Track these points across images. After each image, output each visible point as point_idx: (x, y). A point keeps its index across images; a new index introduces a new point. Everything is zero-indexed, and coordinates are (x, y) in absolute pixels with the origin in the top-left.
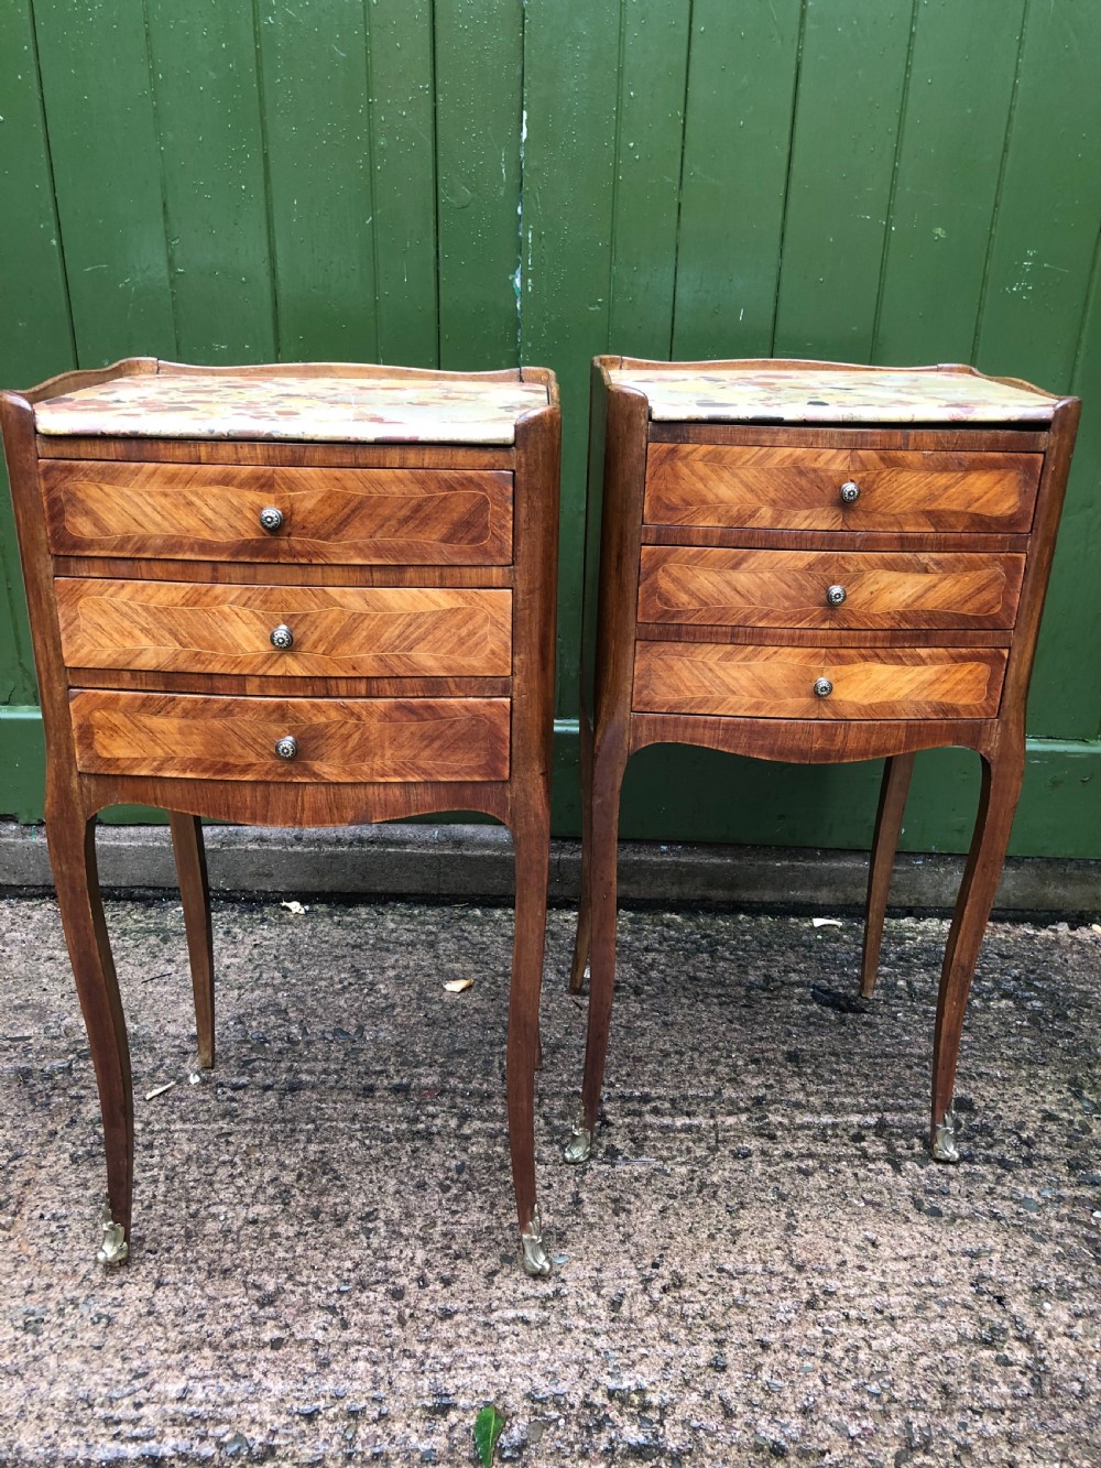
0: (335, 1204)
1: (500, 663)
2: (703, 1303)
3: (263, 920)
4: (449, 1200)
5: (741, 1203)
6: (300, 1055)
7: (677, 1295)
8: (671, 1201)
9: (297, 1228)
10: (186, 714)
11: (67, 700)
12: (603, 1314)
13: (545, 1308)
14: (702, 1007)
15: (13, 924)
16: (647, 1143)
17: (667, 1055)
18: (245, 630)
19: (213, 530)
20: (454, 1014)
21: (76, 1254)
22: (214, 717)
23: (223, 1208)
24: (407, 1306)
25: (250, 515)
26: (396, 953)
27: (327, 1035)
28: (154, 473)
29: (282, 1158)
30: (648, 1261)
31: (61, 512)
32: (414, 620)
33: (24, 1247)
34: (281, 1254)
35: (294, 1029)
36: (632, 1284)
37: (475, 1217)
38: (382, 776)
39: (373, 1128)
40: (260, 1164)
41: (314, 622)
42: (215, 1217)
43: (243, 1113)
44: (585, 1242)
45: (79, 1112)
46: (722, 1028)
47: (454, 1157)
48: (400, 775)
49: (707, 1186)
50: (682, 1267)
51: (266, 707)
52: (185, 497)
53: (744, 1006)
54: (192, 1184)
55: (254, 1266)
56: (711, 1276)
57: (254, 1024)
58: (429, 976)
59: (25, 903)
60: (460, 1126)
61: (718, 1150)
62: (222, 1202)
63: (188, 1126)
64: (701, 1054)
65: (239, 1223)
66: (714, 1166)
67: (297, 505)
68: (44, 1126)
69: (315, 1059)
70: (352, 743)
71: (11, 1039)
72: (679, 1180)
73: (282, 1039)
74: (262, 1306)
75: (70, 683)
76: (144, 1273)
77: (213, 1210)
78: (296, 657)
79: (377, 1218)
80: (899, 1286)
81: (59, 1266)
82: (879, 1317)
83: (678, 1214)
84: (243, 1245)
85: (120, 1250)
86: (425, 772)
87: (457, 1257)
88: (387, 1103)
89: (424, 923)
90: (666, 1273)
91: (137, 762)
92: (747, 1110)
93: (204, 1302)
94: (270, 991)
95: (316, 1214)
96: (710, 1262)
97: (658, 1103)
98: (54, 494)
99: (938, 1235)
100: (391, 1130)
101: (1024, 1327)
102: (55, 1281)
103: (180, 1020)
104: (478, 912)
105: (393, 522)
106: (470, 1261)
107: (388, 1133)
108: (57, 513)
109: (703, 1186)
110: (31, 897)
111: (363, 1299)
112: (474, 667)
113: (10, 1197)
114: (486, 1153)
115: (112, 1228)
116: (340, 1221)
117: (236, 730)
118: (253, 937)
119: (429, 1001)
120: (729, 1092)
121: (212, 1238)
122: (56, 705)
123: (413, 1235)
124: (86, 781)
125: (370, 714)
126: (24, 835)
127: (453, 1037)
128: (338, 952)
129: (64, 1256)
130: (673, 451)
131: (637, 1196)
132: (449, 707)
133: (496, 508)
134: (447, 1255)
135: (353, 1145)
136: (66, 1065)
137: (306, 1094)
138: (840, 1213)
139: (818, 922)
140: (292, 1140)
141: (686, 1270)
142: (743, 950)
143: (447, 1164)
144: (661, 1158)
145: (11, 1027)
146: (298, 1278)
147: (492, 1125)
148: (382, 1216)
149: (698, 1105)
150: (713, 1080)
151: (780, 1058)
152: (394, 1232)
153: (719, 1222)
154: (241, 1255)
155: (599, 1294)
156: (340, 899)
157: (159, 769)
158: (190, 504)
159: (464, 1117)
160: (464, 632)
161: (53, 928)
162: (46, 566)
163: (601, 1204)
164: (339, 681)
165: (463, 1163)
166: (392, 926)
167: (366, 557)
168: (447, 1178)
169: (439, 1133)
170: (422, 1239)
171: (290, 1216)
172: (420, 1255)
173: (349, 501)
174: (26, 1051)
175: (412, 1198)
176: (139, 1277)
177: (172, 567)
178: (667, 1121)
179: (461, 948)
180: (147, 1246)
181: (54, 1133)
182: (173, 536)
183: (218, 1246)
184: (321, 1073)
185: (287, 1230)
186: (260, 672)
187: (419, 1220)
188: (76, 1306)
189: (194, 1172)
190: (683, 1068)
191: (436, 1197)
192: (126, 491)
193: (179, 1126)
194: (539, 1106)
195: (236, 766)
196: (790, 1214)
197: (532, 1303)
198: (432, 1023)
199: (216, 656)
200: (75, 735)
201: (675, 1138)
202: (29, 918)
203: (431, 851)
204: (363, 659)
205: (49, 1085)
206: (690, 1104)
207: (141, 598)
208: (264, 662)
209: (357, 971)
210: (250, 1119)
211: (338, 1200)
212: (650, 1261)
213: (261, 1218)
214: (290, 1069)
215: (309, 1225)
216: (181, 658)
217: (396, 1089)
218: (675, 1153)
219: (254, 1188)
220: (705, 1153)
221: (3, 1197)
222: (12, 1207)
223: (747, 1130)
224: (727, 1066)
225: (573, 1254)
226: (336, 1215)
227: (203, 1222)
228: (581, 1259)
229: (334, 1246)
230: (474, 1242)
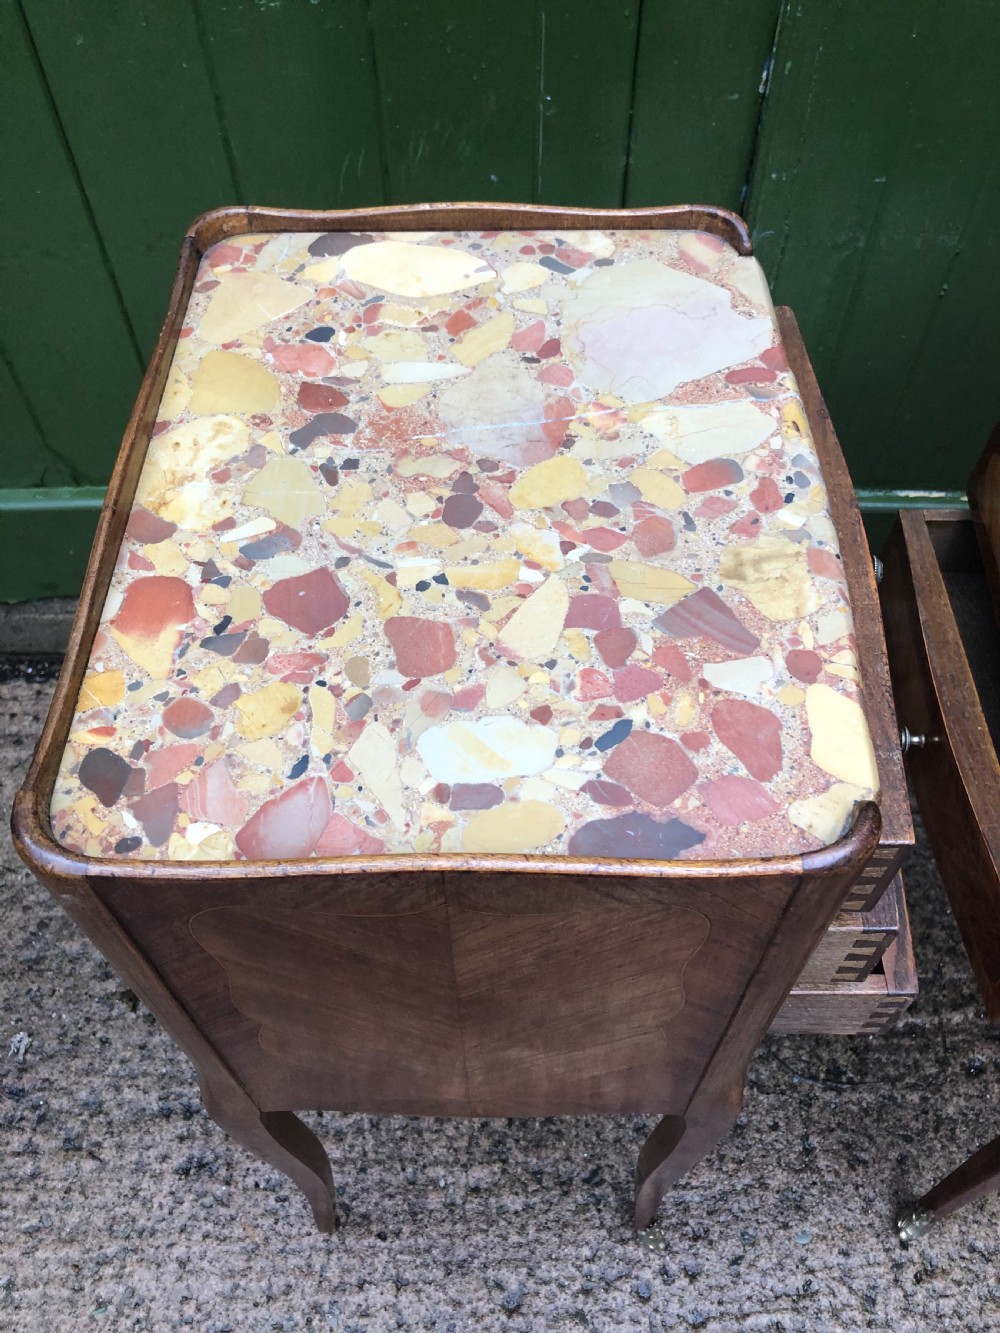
0: (557, 1161)
2: (959, 1297)
7: (930, 1286)
8: (908, 1146)
9: (524, 1199)
12: (859, 1317)
13: (797, 1311)
16: (871, 1057)
21: (305, 1240)
23: (441, 1171)
24: (656, 1310)
34: (514, 1238)
36: (883, 1275)
37: (705, 1177)
44: (825, 1212)
49: (943, 1121)
50: (931, 1247)
54: (399, 1133)
55: (490, 1257)
56: (963, 1258)
61: (948, 1064)
62: (436, 1162)
65: (462, 1193)
66: (947, 1089)
72: (912, 1113)
74: (511, 1312)
76: (380, 1269)
77: (431, 1172)
79: (602, 1181)
81: (293, 1261)
83: (916, 1165)
84: (473, 1225)
87: (696, 1238)
90: (915, 1254)
92: (972, 1000)
93: (450, 1309)
95: (538, 1176)
96: (959, 1239)
102: (293, 1281)
106: (711, 1242)
109: (939, 1123)
111: (610, 1302)
113: (217, 1158)
116: (565, 1186)
120: (949, 971)
121: (439, 1216)
129: (293, 1244)
131: (871, 1139)
134: (685, 1235)
141: (936, 1250)
144: (886, 1079)
146: (538, 1273)
148: (607, 1177)
154: (473, 1239)
155: (850, 1288)
163: (835, 1152)
171: (515, 1180)
185: (513, 1202)
188: (323, 1315)
197: (784, 1303)
201: (899, 1047)
211: (557, 1155)
213: (483, 1185)
215: (534, 1193)
218: (902, 1070)
219: (466, 1138)
220: (934, 1070)
221: (210, 1157)
222: (223, 1172)
223: (976, 1030)
224: (943, 928)
225: (815, 1230)
226: (560, 1176)
227: (422, 1194)
228: (825, 1237)
229: (565, 1225)
230: (710, 1213)
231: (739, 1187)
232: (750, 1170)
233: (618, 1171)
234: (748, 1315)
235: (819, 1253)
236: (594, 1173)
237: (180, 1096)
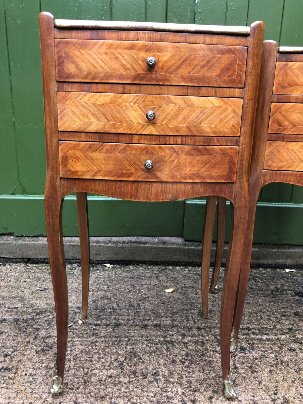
0: (142, 369)
1: (236, 130)
3: (98, 270)
4: (185, 367)
5: (299, 368)
6: (118, 313)
8: (272, 368)
9: (128, 379)
10: (107, 151)
11: (58, 145)
14: (258, 297)
15: (11, 271)
16: (255, 345)
17: (251, 314)
18: (135, 114)
19: (126, 69)
20: (171, 300)
21: (41, 390)
22: (119, 152)
23: (98, 371)
25: (141, 63)
26: (146, 280)
27: (126, 307)
28: (103, 44)
29: (118, 351)
30: (272, 392)
31: (63, 62)
32: (203, 111)
33: (20, 387)
34: (124, 390)
35: (115, 305)
36: (269, 402)
37: (198, 374)
38: (185, 179)
39: (150, 340)
40: (109, 354)
41: (163, 110)
42: (95, 374)
43: (100, 334)
44: (244, 385)
45: (38, 334)
46: (268, 304)
47: (183, 350)
48: (192, 179)
49: (284, 362)
50: (286, 394)
51: (140, 148)
52: (115, 55)
53: (272, 297)
54: (84, 361)
55: (114, 395)
57: (100, 303)
58: (159, 287)
59: (15, 264)
60: (183, 339)
61: (283, 348)
62: (96, 369)
63: (80, 339)
64: (263, 313)
65: (105, 377)
66: (283, 354)
67: (160, 59)
68: (25, 339)
69: (124, 315)
70: (174, 164)
71: (11, 308)
72: (272, 360)
73: (110, 308)
75: (60, 139)
76: (69, 398)
77: (94, 372)
78: (154, 126)
79: (159, 375)
81: (34, 395)
83: (277, 373)
84: (108, 386)
85: (60, 388)
86: (202, 178)
87: (195, 391)
88: (153, 330)
89: (153, 271)
90: (281, 397)
91: (85, 172)
92: (287, 333)
94: (104, 292)
95: (135, 373)
96: (296, 392)
97: (254, 330)
98: (60, 54)
100: (157, 340)
103: (73, 301)
104: (171, 267)
105: (199, 67)
106: (201, 392)
107: (156, 341)
108: (61, 63)
109: (282, 362)
110: (17, 262)
112: (225, 132)
113: (13, 367)
114: (195, 349)
115: (57, 378)
116: (145, 376)
117: (128, 158)
118: (95, 275)
119: (160, 295)
120: (278, 326)
121: (95, 383)
122: (53, 148)
123: (175, 382)
124: (63, 182)
125: (182, 151)
126: (16, 240)
127: (172, 308)
128: (125, 279)
129: (36, 391)
130: (286, 65)
131: (258, 366)
132: (214, 149)
133: (240, 63)
134: (190, 390)
135: (144, 346)
136: (32, 317)
137: (123, 328)
139: (287, 270)
140: (120, 344)
141: (288, 396)
142: (265, 279)
143: (181, 353)
144: (262, 351)
145: (11, 304)
146: (132, 400)
147: (195, 339)
148: (161, 374)
149: (269, 331)
150: (271, 322)
151: (293, 315)
152: (167, 380)
153: (293, 376)
154: (108, 390)
156: (124, 263)
157: (94, 176)
158: (116, 58)
159: (184, 336)
160: (222, 116)
161: (25, 272)
162: (54, 86)
163: (245, 369)
164: (170, 137)
165: (188, 353)
166: (142, 271)
167: (186, 82)
168: (183, 359)
169: (175, 341)
170: (179, 383)
172: (180, 391)
173: (182, 57)
174: (17, 312)
175: (171, 366)
176: (67, 400)
177: (107, 86)
178: (259, 337)
179: (168, 278)
180: (69, 387)
181: (29, 342)
182: (108, 72)
183: (98, 387)
184: (127, 320)
185: (124, 380)
186: (139, 133)
187: (176, 375)
189: (84, 357)
190: (258, 318)
191: (180, 366)
192: (90, 53)
193: (76, 339)
194: (210, 332)
195: (126, 174)
198: (164, 303)
199: (122, 125)
200: (60, 160)
201: (265, 344)
202: (16, 269)
203: (155, 246)
204: (181, 127)
205: (26, 324)
206: (266, 331)
207: (92, 100)
208: (141, 129)
209: (133, 286)
210: (103, 337)
211: (142, 368)
212: (273, 392)
213: (113, 375)
214: (115, 319)
215: (133, 378)
216: (107, 126)
217: (156, 326)
218: (267, 349)
219: (109, 363)
220: (278, 349)
221: (10, 367)
222: (14, 371)
223: (290, 340)
224: (274, 317)
225: (241, 390)
226: (143, 374)
227: (90, 377)
228: (245, 392)
229: (144, 387)
230: (200, 384)
231: (211, 378)
233: (165, 372)
235: (243, 396)
236: (155, 373)
237: (4, 351)
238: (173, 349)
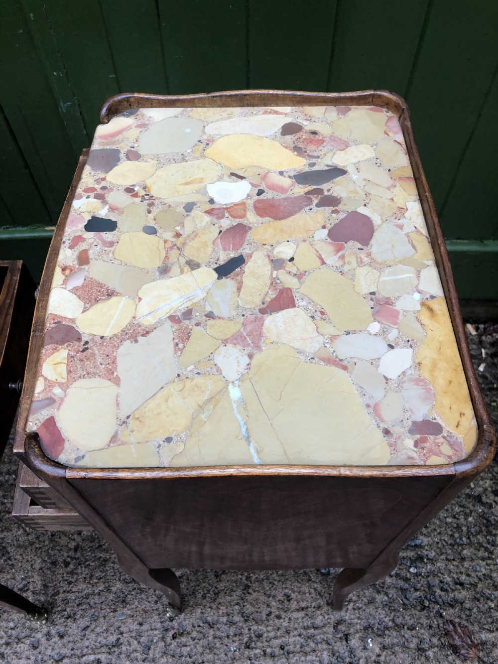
2: (192, 646)
4: (68, 573)
7: (179, 640)
12: (140, 657)
13: (109, 653)
24: (40, 653)
36: (157, 635)
44: (136, 603)
56: (199, 626)
79: (27, 590)
80: (296, 629)
82: (282, 652)
83: (188, 579)
87: (69, 617)
99: (323, 590)
101: (355, 656)
106: (75, 620)
111: (18, 650)
114: (92, 536)
135: (19, 533)
138: (275, 575)
141: (187, 622)
148: (31, 588)
153: (209, 584)
155: (139, 642)
165: (78, 544)
168: (68, 557)
175: (48, 572)
191: (61, 571)
196: (248, 578)
197: (103, 650)
211: (8, 577)
225: (129, 612)
228: (133, 616)
230: (78, 605)
231: (96, 591)
232: (104, 583)
233: (37, 585)
234: (85, 655)
235: (127, 624)
236: (25, 586)
238: (60, 538)
